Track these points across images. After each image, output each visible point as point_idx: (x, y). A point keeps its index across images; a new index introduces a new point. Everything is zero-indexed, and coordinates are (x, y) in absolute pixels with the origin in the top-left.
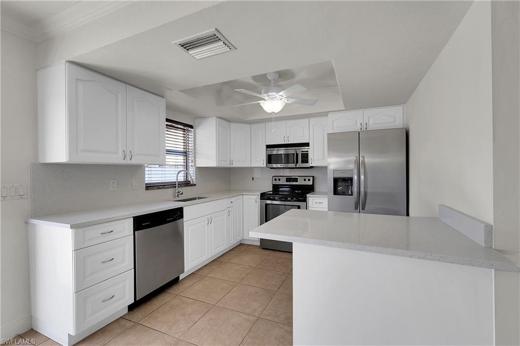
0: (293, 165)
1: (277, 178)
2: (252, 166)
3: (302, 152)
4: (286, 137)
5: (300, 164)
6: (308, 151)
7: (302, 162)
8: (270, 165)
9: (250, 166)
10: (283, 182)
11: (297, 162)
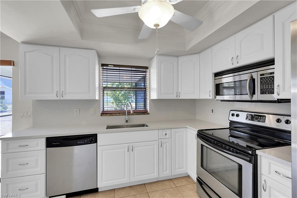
0: (247, 97)
1: (236, 113)
2: (201, 98)
3: (261, 75)
4: (235, 57)
5: (258, 96)
6: (273, 73)
7: (263, 92)
8: (219, 98)
9: (199, 98)
10: (242, 118)
11: (254, 93)
